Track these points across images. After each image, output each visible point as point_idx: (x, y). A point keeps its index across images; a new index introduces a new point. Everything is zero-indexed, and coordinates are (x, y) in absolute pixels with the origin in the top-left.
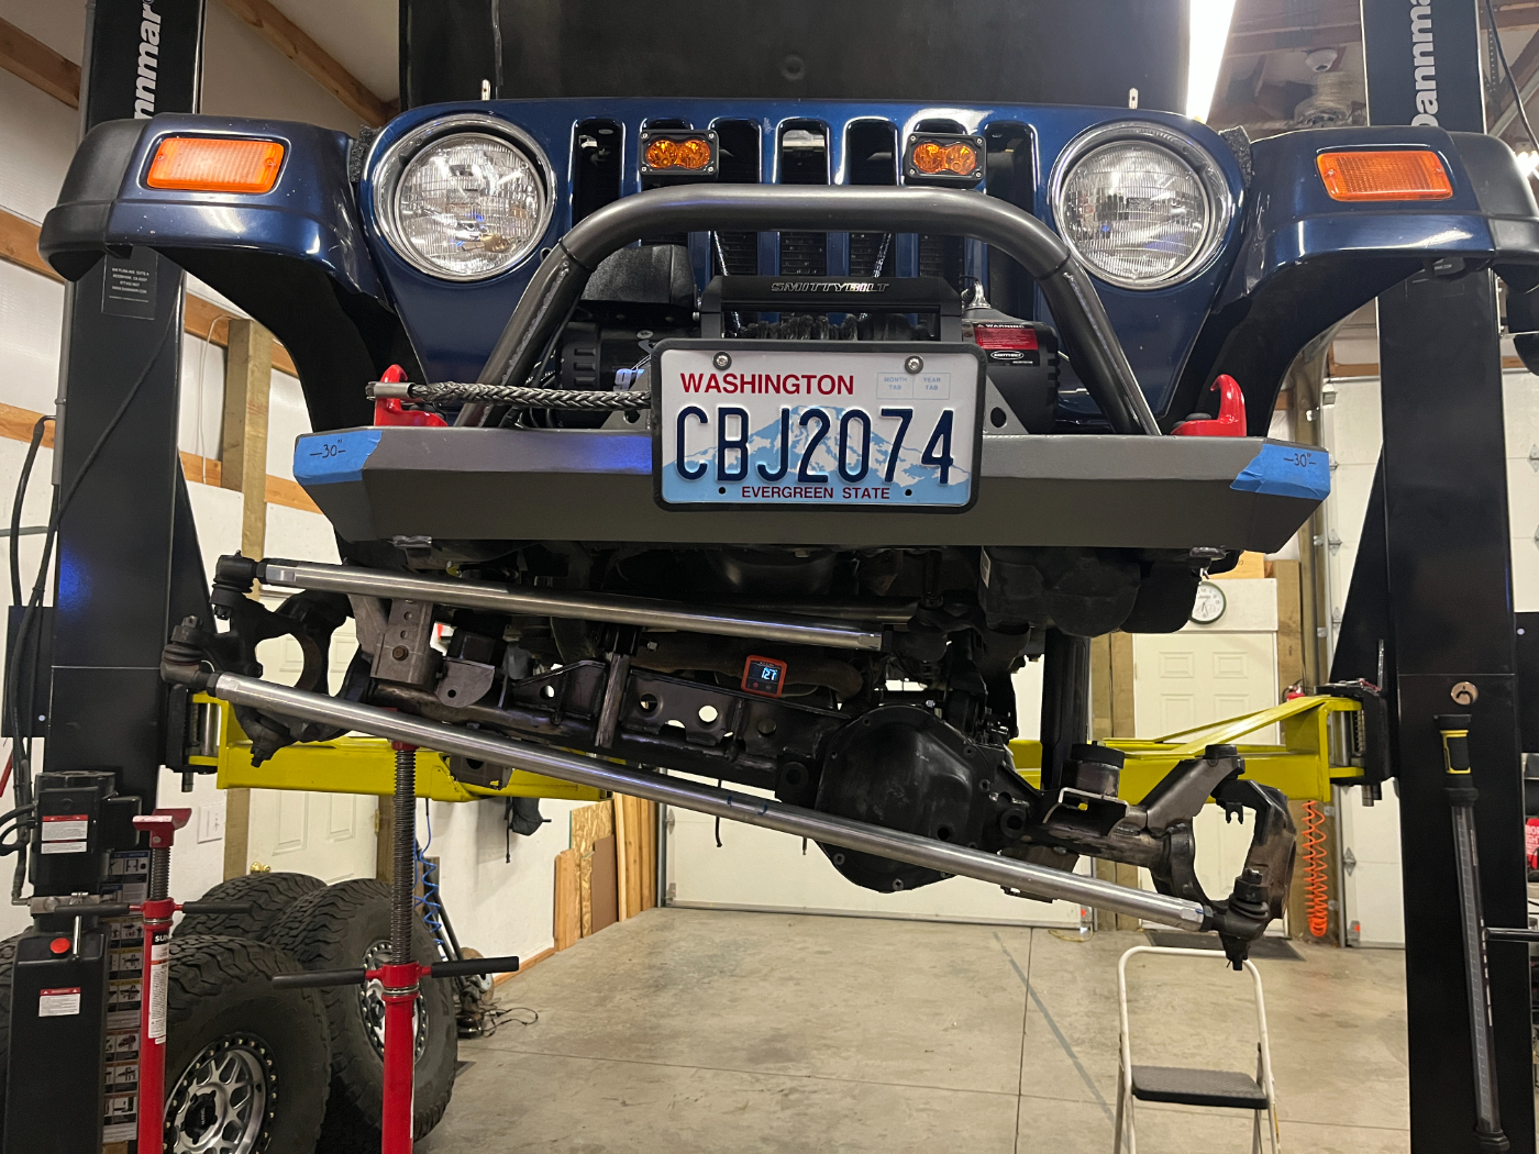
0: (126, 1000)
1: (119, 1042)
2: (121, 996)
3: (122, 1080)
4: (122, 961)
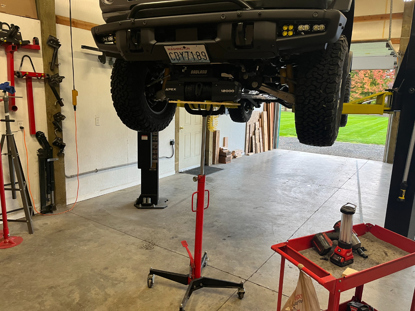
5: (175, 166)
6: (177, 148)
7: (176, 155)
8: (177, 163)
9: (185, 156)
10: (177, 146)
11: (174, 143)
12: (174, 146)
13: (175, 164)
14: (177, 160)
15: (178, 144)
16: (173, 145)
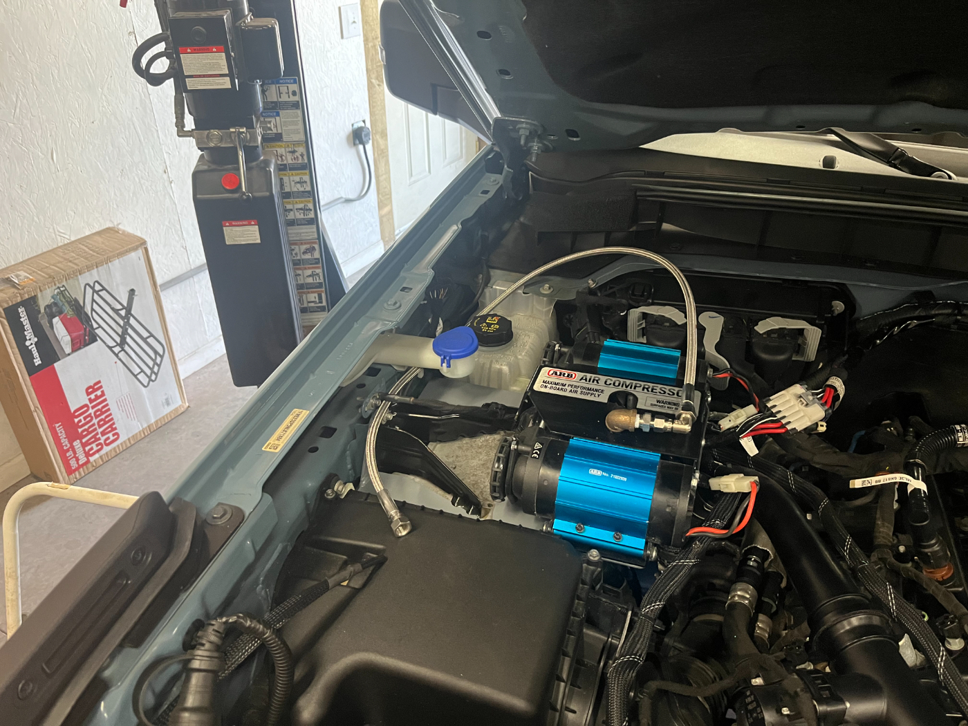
0: (302, 216)
1: (302, 251)
2: (297, 214)
3: (310, 280)
4: (293, 183)
5: (381, 223)
6: (382, 153)
7: (381, 178)
8: (386, 210)
9: (411, 175)
10: (381, 142)
11: (367, 135)
12: (369, 147)
13: (381, 218)
14: (385, 199)
15: (384, 134)
16: (366, 146)
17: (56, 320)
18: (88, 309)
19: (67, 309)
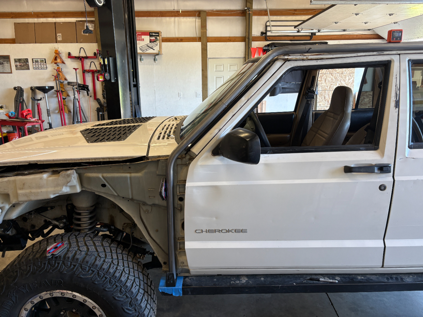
17: (155, 38)
18: (154, 43)
19: (156, 40)
